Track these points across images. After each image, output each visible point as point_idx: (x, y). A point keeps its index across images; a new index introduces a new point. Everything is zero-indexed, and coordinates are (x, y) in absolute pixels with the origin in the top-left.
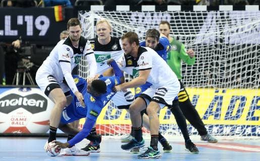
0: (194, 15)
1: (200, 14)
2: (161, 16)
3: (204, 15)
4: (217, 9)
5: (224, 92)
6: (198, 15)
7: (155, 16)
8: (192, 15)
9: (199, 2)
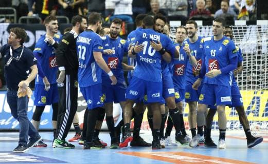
0: (236, 28)
1: (241, 28)
2: (207, 29)
3: (244, 28)
4: (255, 23)
5: (262, 93)
6: (239, 28)
7: (203, 29)
8: (234, 28)
9: (240, 18)
